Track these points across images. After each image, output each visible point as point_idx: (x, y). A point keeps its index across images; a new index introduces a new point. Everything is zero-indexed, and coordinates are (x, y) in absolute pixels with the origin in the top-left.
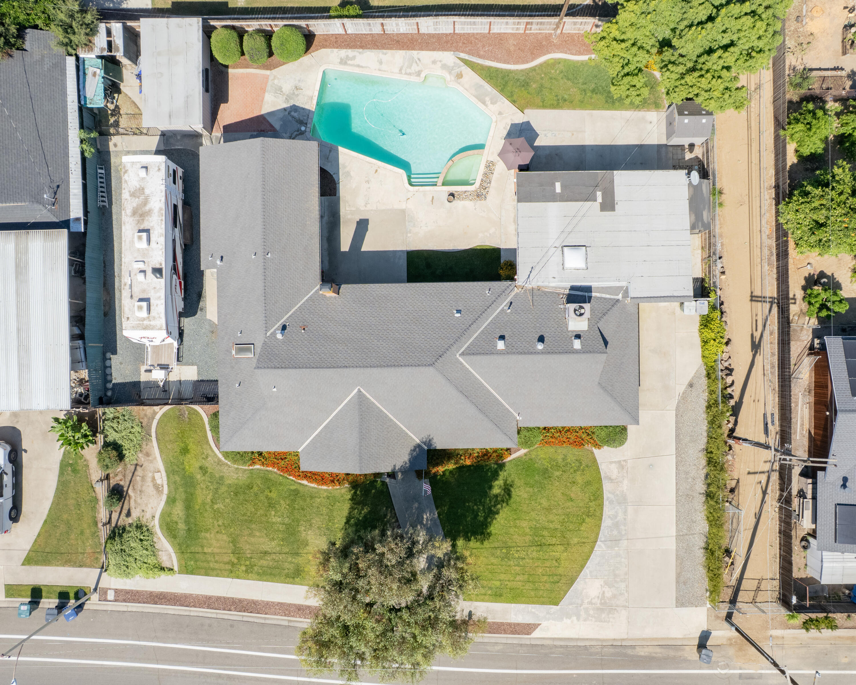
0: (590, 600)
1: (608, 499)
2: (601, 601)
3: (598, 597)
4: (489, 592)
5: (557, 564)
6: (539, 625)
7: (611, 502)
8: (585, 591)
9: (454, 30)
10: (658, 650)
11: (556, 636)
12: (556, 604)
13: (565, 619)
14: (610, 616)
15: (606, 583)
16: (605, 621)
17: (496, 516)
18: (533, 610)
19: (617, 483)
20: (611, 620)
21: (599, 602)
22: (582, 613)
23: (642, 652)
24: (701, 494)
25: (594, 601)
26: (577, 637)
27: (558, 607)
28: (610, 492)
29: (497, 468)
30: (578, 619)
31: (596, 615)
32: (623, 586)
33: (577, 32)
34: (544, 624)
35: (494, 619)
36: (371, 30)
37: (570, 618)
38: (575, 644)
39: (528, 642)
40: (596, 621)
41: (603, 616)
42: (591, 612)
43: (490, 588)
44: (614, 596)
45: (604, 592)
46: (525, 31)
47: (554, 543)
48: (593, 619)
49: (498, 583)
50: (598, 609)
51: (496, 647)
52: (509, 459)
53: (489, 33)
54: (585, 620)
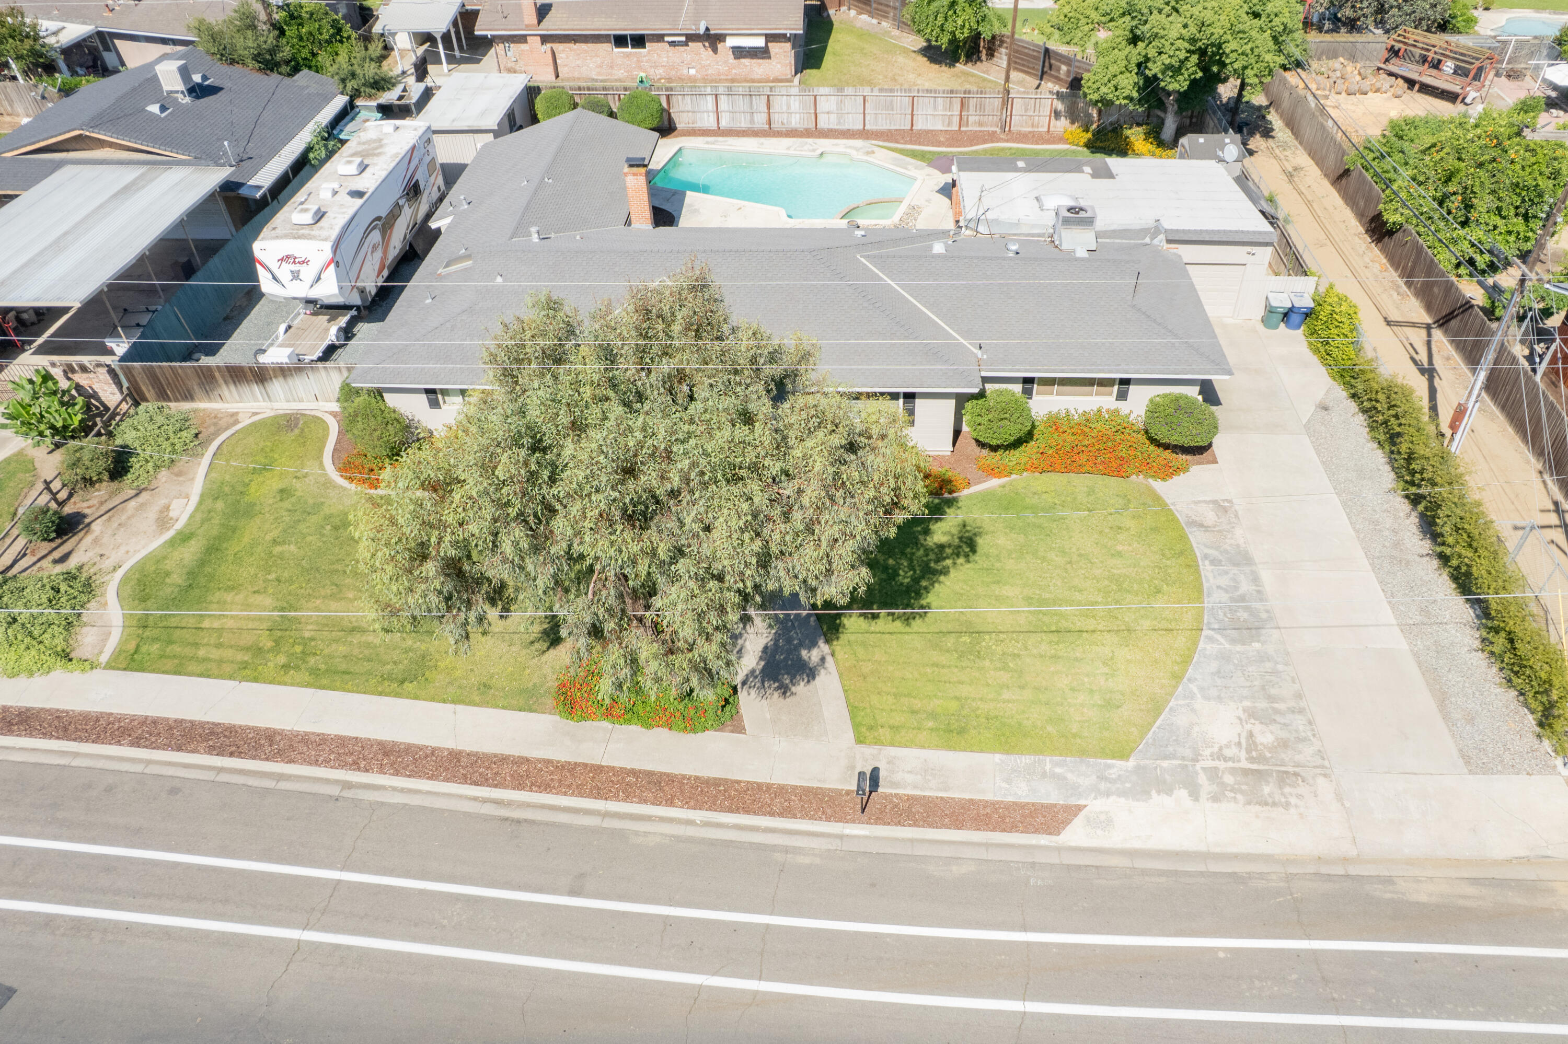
0: (1216, 749)
1: (1206, 557)
2: (1248, 751)
3: (1239, 744)
4: (930, 724)
5: (1106, 670)
6: (1080, 808)
7: (1215, 562)
8: (1196, 729)
9: (864, 126)
10: (1471, 890)
11: (1137, 845)
12: (1123, 755)
13: (1154, 793)
14: (1287, 790)
15: (1252, 714)
16: (1274, 804)
17: (942, 578)
18: (1058, 770)
19: (1219, 531)
20: (1293, 800)
21: (1243, 755)
22: (1202, 779)
23: (1422, 895)
24: (1422, 556)
25: (1228, 753)
26: (1202, 848)
27: (1131, 763)
28: (1206, 546)
29: (939, 504)
30: (1195, 795)
31: (1244, 787)
32: (1299, 722)
33: (1030, 129)
34: (1095, 806)
35: (946, 789)
36: (752, 121)
37: (1169, 792)
38: (1201, 868)
39: (1054, 859)
40: (1249, 803)
41: (1267, 790)
42: (1229, 779)
43: (933, 715)
44: (1284, 744)
45: (1251, 735)
46: (960, 127)
47: (1092, 628)
48: (1239, 797)
49: (953, 706)
50: (1246, 772)
51: (954, 868)
52: (966, 492)
53: (912, 129)
54: (1215, 799)
